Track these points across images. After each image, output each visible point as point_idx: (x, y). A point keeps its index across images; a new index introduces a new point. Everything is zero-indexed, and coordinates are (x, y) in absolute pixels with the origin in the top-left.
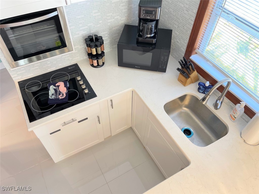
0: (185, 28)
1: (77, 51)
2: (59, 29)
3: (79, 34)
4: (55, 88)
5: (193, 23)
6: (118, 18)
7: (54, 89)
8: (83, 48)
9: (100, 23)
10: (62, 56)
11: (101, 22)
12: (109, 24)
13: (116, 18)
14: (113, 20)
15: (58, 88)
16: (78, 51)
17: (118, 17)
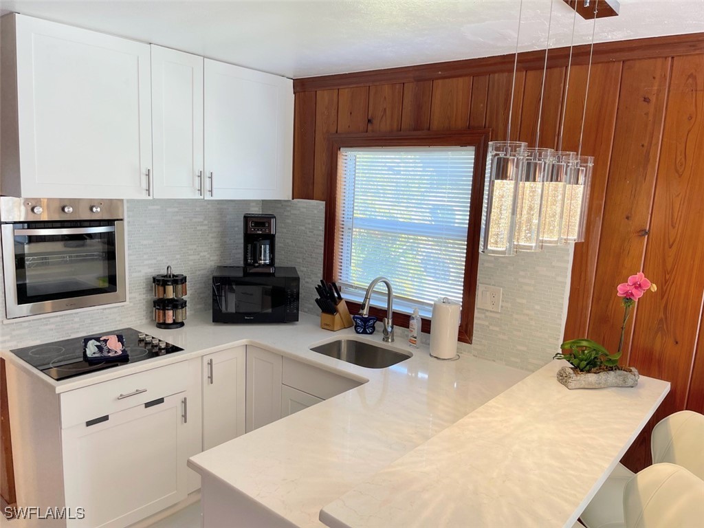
0: (314, 255)
1: (131, 304)
2: (110, 256)
3: (140, 271)
4: (98, 344)
5: (322, 244)
6: (205, 256)
7: (96, 346)
8: (144, 299)
9: (177, 259)
10: (103, 309)
11: (178, 256)
12: (191, 263)
13: (202, 254)
14: (198, 257)
15: (106, 343)
16: (134, 304)
17: (206, 253)
